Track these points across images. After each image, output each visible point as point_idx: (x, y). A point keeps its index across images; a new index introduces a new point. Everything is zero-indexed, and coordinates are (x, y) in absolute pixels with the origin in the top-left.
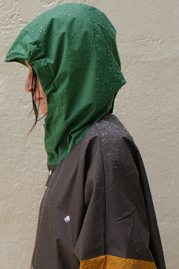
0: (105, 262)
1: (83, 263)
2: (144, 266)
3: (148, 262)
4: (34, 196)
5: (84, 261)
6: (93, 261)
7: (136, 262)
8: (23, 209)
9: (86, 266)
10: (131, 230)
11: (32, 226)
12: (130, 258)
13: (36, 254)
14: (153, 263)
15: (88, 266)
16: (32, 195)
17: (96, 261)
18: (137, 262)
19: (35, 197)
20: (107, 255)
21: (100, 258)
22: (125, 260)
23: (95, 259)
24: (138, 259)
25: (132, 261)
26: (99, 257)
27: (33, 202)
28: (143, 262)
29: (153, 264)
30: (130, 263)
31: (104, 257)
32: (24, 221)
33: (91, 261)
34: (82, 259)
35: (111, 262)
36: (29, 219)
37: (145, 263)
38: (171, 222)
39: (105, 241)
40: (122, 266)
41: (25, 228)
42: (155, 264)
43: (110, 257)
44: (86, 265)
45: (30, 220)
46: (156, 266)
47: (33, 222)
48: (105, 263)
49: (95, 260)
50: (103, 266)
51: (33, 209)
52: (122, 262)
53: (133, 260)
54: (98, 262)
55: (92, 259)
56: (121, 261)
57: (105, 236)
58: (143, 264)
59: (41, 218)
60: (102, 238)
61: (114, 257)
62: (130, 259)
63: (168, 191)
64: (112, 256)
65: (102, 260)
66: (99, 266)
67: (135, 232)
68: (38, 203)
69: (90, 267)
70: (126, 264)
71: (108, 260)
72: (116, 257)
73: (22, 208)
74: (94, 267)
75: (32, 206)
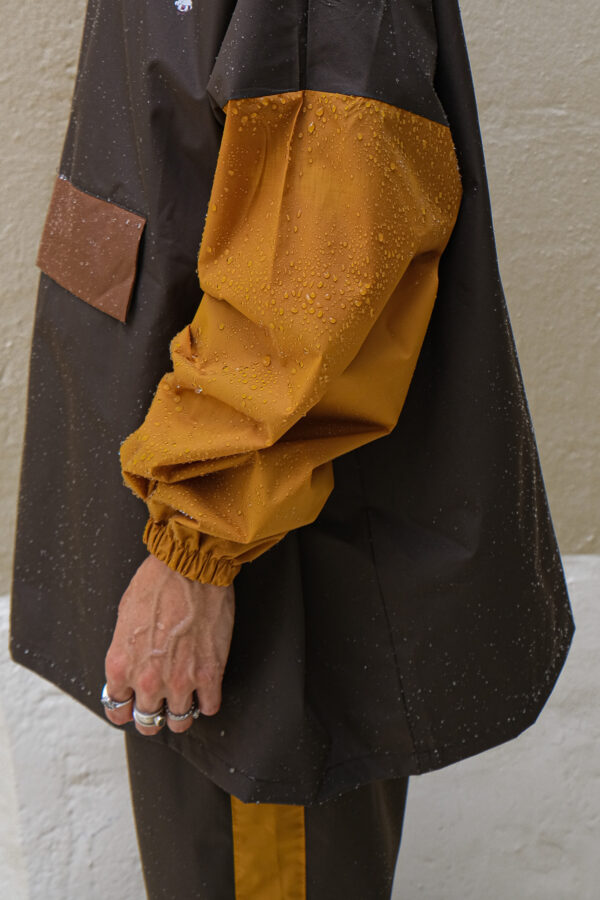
0: (301, 112)
1: (237, 107)
2: (417, 133)
3: (430, 123)
4: (47, 24)
5: (239, 103)
6: (266, 104)
7: (395, 115)
8: (9, 68)
9: (246, 118)
10: (380, 18)
11: (39, 125)
12: (378, 100)
13: (78, 128)
14: (444, 128)
15: (250, 119)
16: (43, 21)
17: (275, 107)
18: (398, 114)
19: (52, 27)
20: (309, 93)
21: (285, 98)
22: (363, 104)
23: (272, 98)
24: (402, 108)
25: (384, 110)
26: (284, 95)
27: (44, 46)
28: (414, 118)
29: (444, 131)
30: (378, 113)
31: (299, 94)
32: (13, 109)
33: (262, 105)
34: (233, 94)
35: (319, 112)
36: (29, 104)
37: (421, 124)
38: (506, 125)
39: (303, 48)
40: (352, 120)
41: (17, 134)
42: (449, 132)
43: (319, 97)
44: (245, 115)
45: (33, 107)
46: (454, 142)
47: (44, 115)
48: (302, 115)
49: (271, 103)
50: (297, 123)
51: (43, 70)
52: (352, 108)
53: (386, 105)
54: (281, 109)
55: (262, 99)
56: (350, 105)
57: (304, 32)
58: (415, 125)
59: (92, 22)
60: (295, 37)
61: (331, 94)
62: (379, 103)
63: (499, 22)
64: (323, 94)
65: (293, 105)
66: (284, 123)
67: (392, 29)
68: (59, 47)
69: (256, 125)
70: (364, 116)
71: (310, 106)
72: (337, 95)
73: (6, 65)
74: (268, 129)
75: (39, 58)
